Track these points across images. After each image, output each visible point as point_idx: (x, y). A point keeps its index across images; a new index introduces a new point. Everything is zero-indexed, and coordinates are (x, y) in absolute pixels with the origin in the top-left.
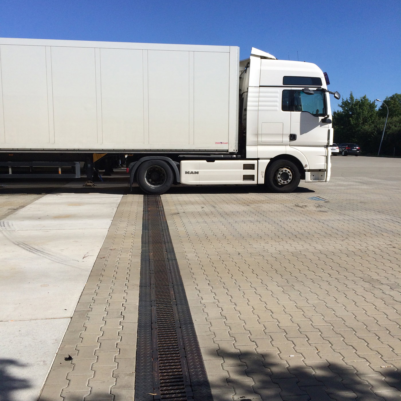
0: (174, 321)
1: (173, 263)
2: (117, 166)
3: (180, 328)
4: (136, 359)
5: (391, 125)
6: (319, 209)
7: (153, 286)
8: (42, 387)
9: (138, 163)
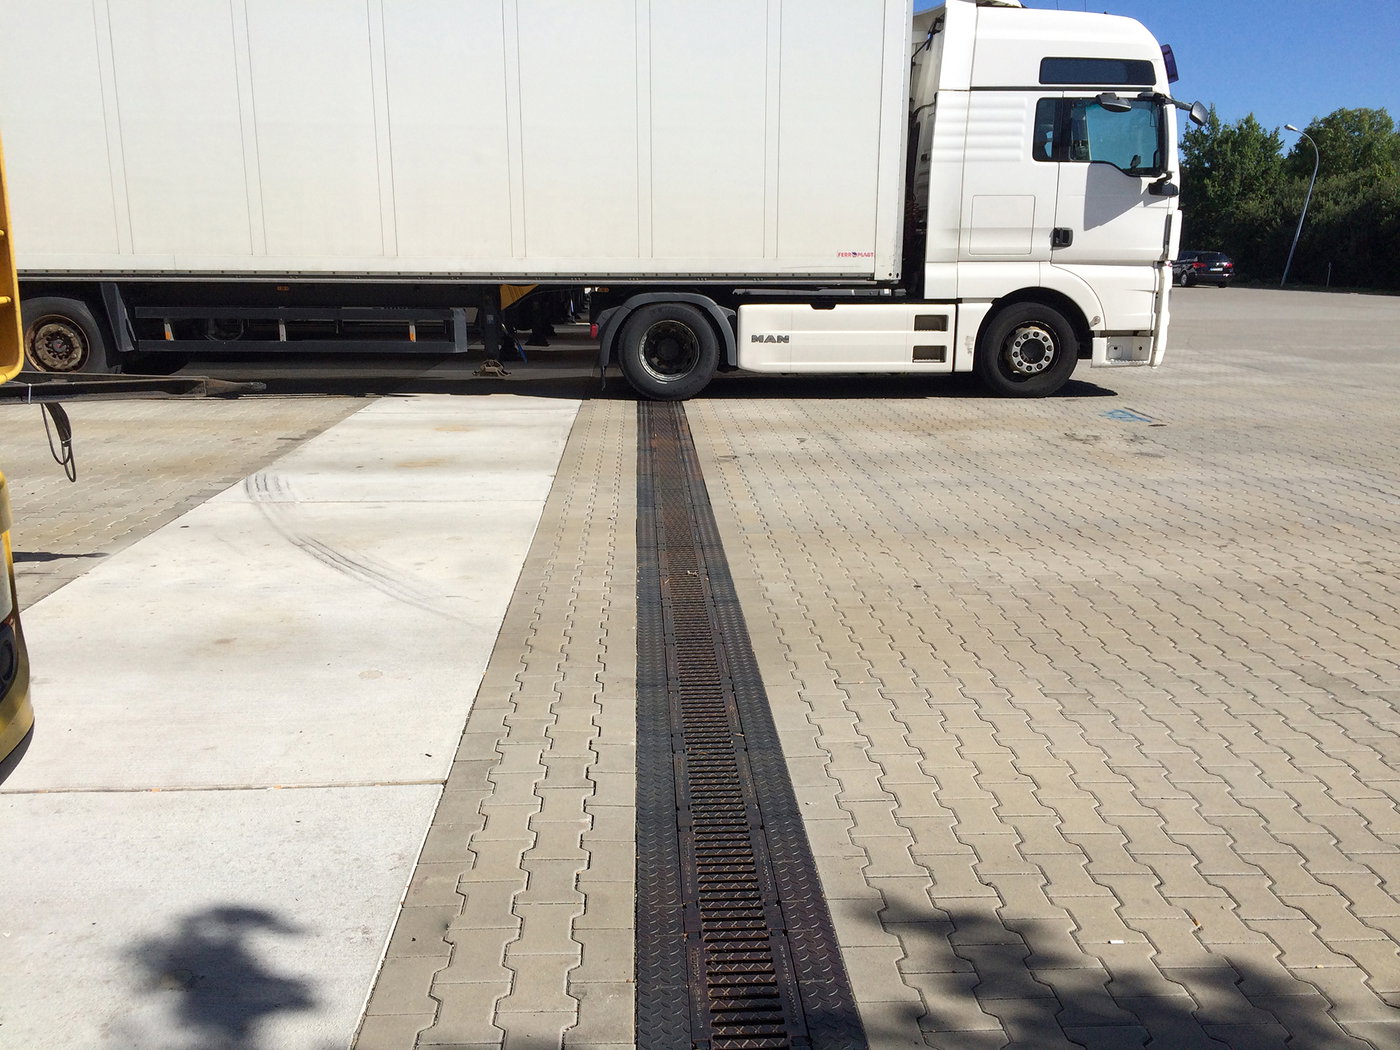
0: (742, 803)
1: (728, 614)
2: (564, 320)
3: (762, 827)
4: (636, 932)
5: (1322, 200)
6: (1135, 447)
7: (675, 685)
8: (358, 1022)
9: (622, 311)
